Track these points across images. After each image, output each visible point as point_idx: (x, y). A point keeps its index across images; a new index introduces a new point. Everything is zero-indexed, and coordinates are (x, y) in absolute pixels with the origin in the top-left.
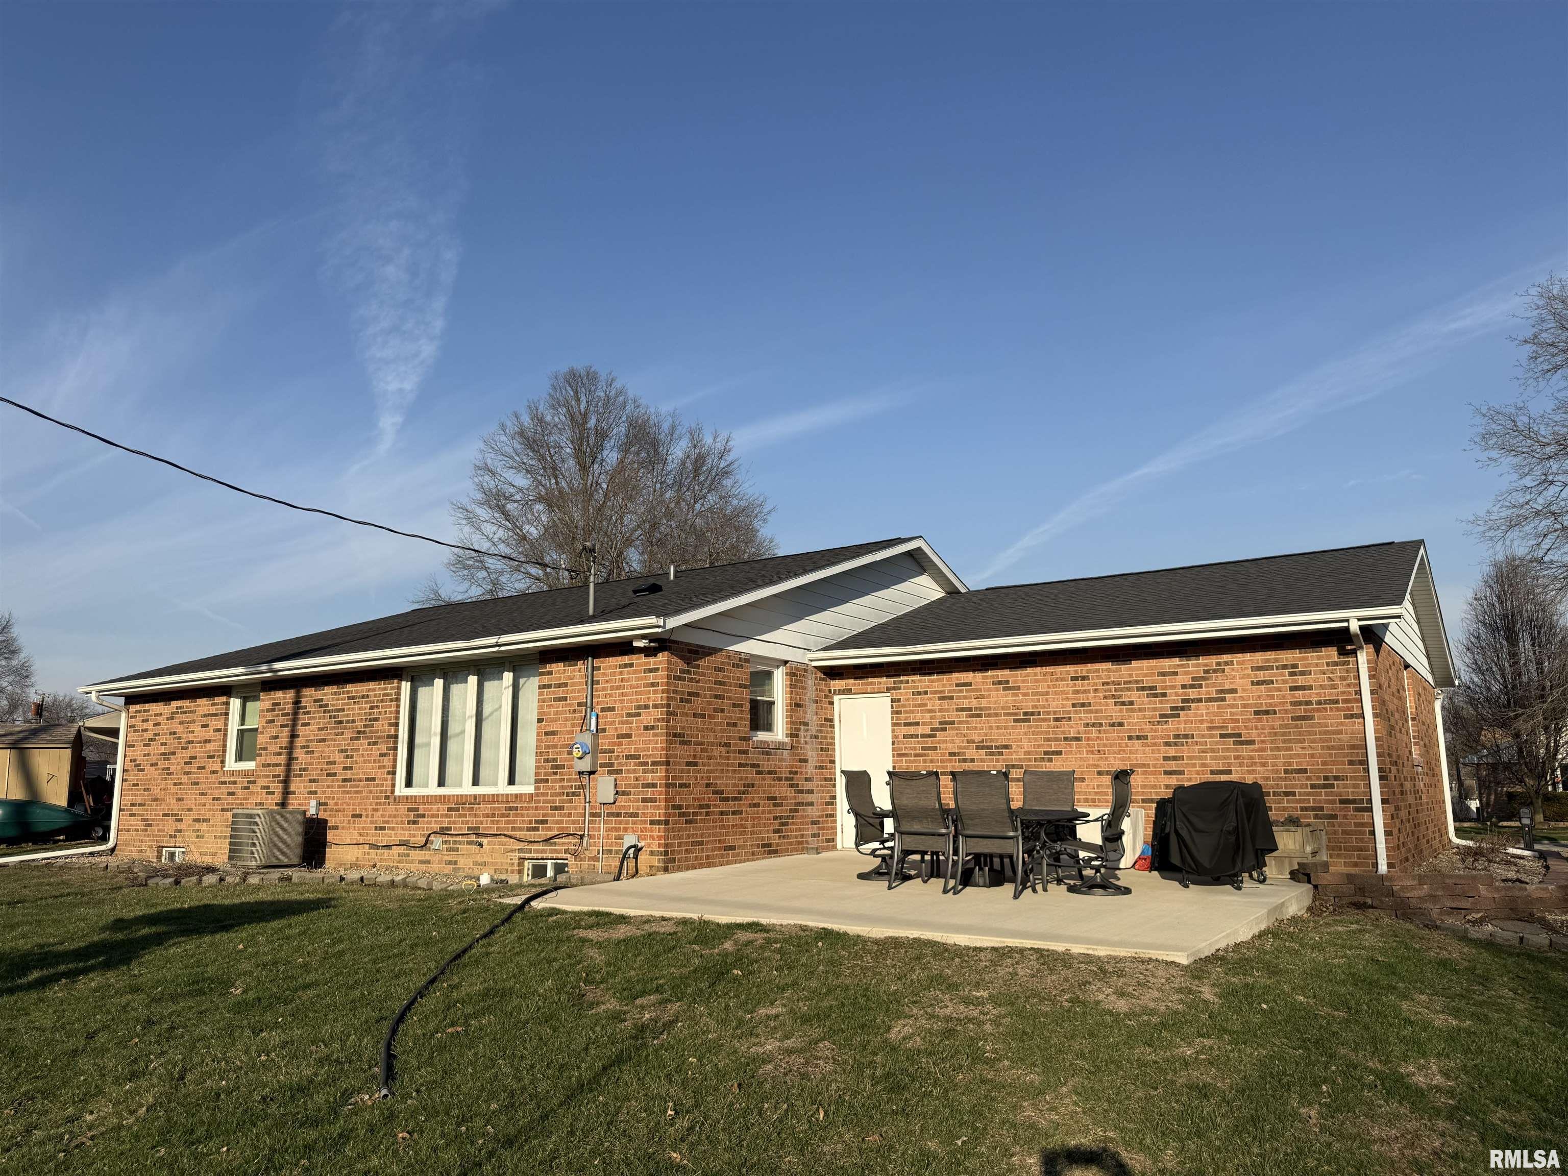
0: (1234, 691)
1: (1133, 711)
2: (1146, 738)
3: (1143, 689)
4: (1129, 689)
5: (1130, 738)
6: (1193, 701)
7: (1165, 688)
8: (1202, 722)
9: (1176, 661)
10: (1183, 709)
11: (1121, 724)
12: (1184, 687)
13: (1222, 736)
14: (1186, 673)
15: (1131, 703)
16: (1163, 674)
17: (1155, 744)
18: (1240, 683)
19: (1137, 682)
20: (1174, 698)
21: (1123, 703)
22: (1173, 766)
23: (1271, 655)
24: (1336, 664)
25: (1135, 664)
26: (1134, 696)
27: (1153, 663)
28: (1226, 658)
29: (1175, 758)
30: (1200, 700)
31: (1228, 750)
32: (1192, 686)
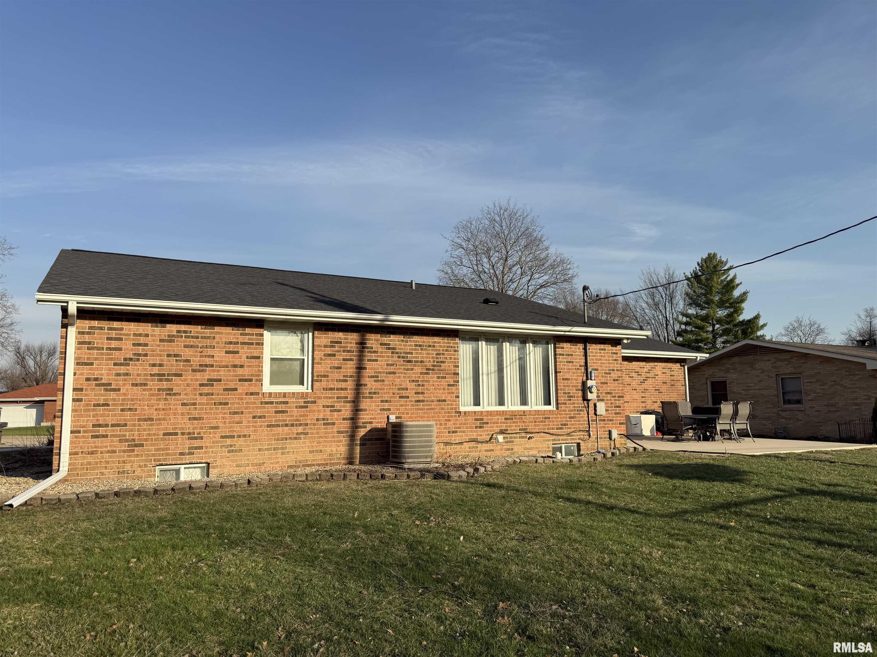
0: (657, 375)
1: (633, 380)
2: (636, 390)
3: (636, 372)
4: (632, 372)
5: (633, 389)
6: (648, 378)
7: (641, 372)
8: (650, 385)
9: (644, 363)
10: (646, 380)
11: (630, 385)
12: (646, 372)
13: (655, 390)
14: (647, 368)
15: (633, 377)
16: (641, 368)
17: (639, 392)
18: (660, 373)
19: (634, 370)
20: (644, 376)
21: (631, 377)
22: (643, 400)
23: (666, 364)
24: (679, 369)
25: (634, 363)
26: (634, 375)
27: (638, 363)
28: (656, 364)
29: (644, 397)
30: (650, 377)
31: (656, 395)
32: (648, 373)
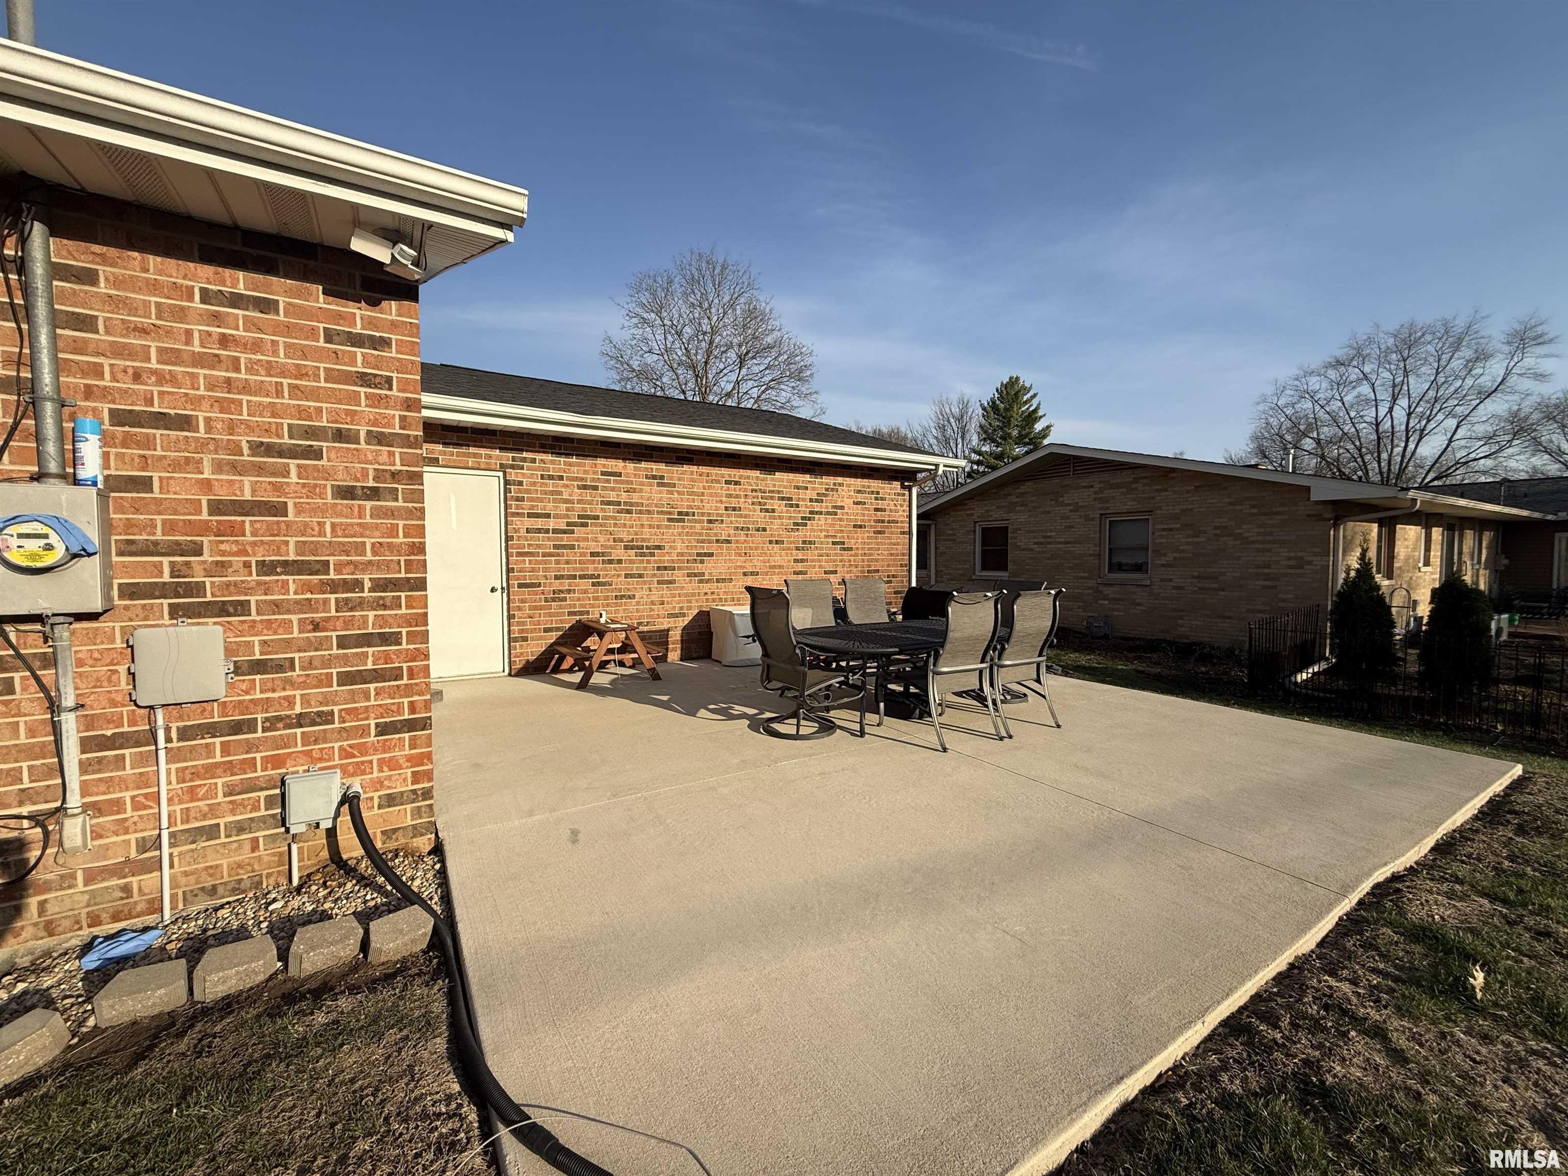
0: (842, 508)
1: (774, 518)
2: (782, 542)
3: (783, 499)
4: (772, 498)
5: (771, 542)
6: (817, 513)
7: (799, 500)
8: (821, 531)
9: (807, 477)
10: (809, 519)
11: (764, 530)
12: (811, 500)
13: (834, 543)
14: (814, 489)
15: (773, 511)
16: (798, 488)
17: (789, 549)
18: (848, 502)
19: (779, 492)
20: (804, 510)
21: (767, 511)
22: (800, 567)
23: (866, 482)
24: (899, 494)
25: (778, 475)
26: (776, 504)
27: (791, 476)
28: (840, 480)
29: (802, 561)
30: (821, 513)
31: (836, 554)
32: (817, 501)
